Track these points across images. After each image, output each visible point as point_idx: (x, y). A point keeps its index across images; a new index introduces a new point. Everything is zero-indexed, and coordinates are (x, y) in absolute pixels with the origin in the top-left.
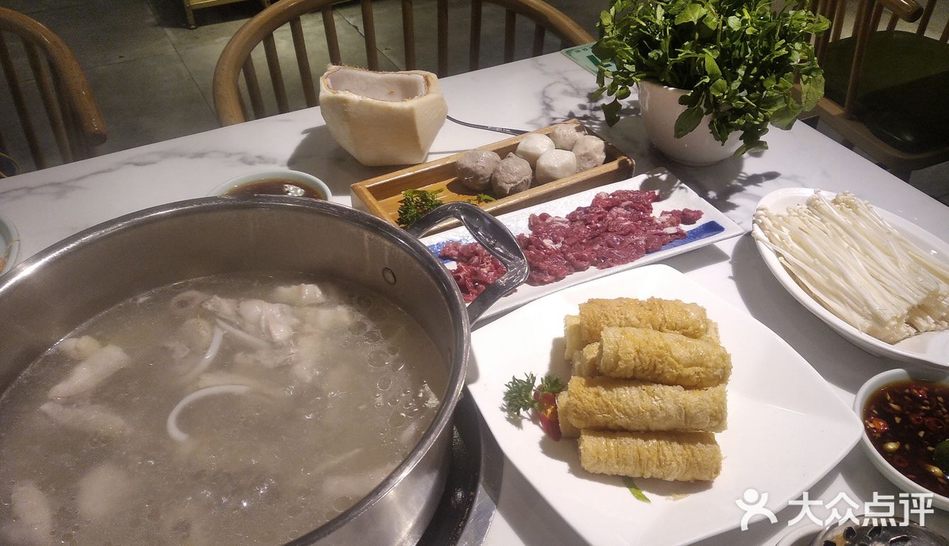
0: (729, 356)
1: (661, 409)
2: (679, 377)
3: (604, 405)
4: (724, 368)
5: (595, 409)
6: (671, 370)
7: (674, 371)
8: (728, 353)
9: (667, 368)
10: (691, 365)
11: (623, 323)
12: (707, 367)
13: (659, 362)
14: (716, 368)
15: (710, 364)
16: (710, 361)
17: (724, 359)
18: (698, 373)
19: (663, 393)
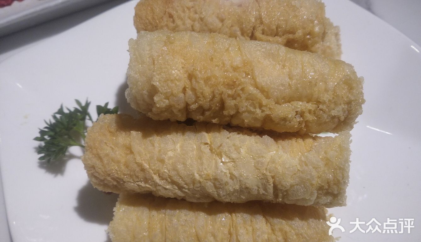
0: (360, 81)
1: (232, 177)
2: (268, 119)
3: (138, 169)
4: (349, 103)
5: (124, 175)
6: (252, 109)
7: (258, 111)
8: (359, 75)
9: (245, 105)
10: (290, 100)
11: (197, 25)
12: (318, 102)
13: (229, 96)
14: (336, 104)
15: (326, 97)
16: (326, 91)
17: (351, 88)
18: (302, 114)
19: (237, 149)
